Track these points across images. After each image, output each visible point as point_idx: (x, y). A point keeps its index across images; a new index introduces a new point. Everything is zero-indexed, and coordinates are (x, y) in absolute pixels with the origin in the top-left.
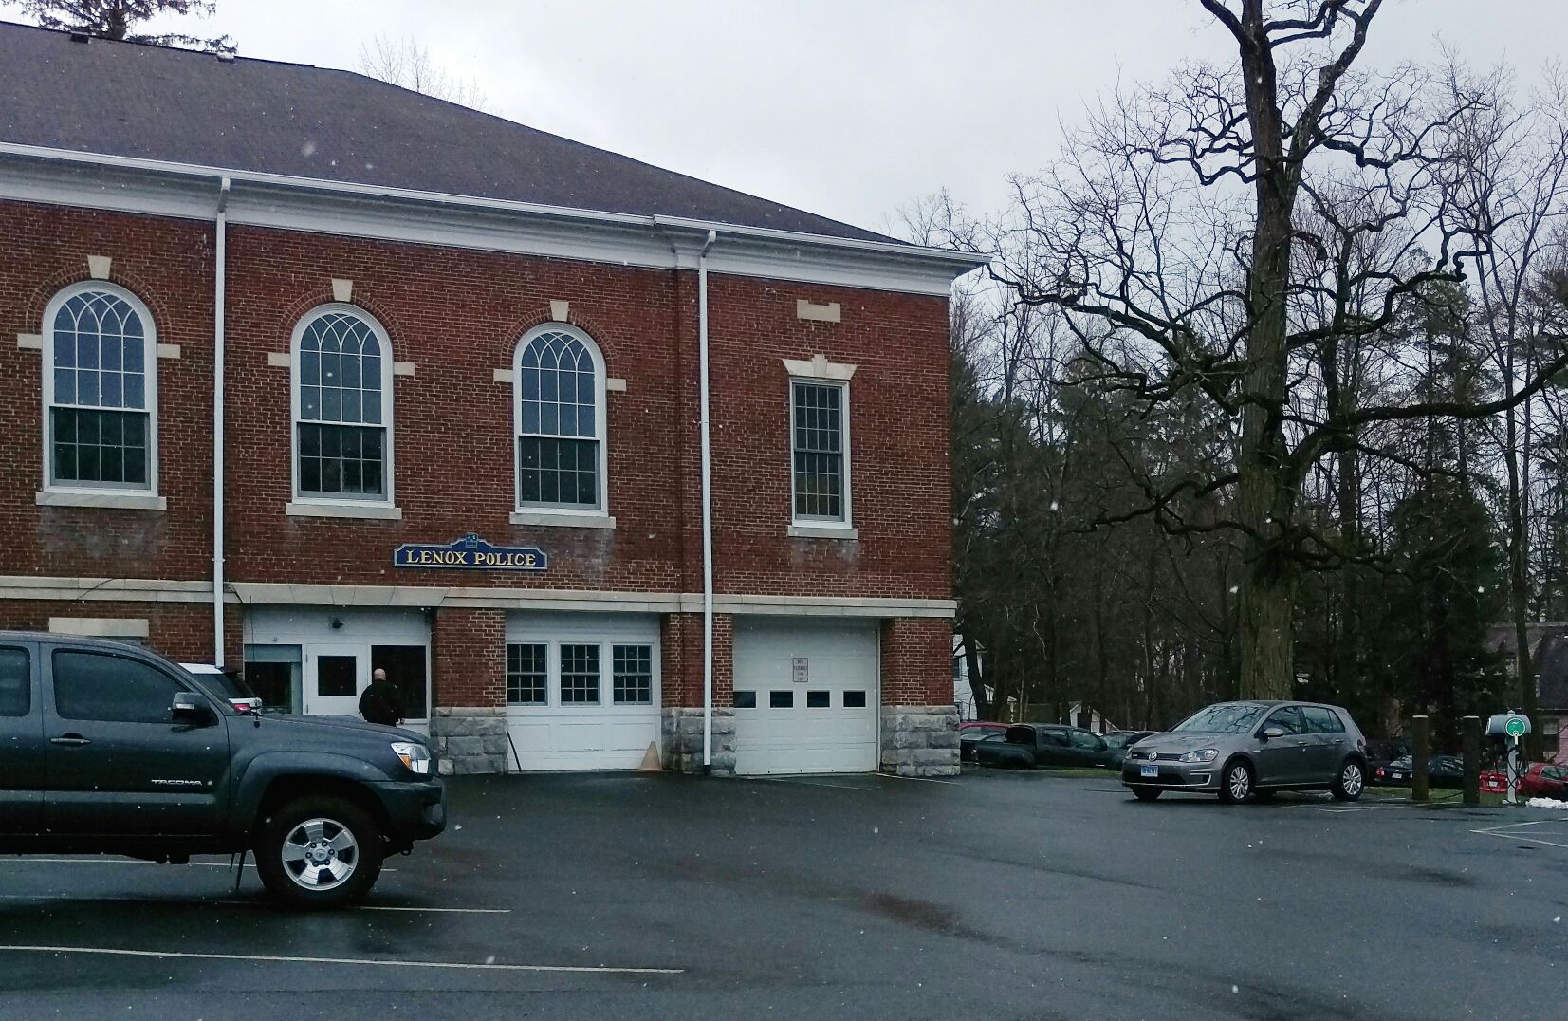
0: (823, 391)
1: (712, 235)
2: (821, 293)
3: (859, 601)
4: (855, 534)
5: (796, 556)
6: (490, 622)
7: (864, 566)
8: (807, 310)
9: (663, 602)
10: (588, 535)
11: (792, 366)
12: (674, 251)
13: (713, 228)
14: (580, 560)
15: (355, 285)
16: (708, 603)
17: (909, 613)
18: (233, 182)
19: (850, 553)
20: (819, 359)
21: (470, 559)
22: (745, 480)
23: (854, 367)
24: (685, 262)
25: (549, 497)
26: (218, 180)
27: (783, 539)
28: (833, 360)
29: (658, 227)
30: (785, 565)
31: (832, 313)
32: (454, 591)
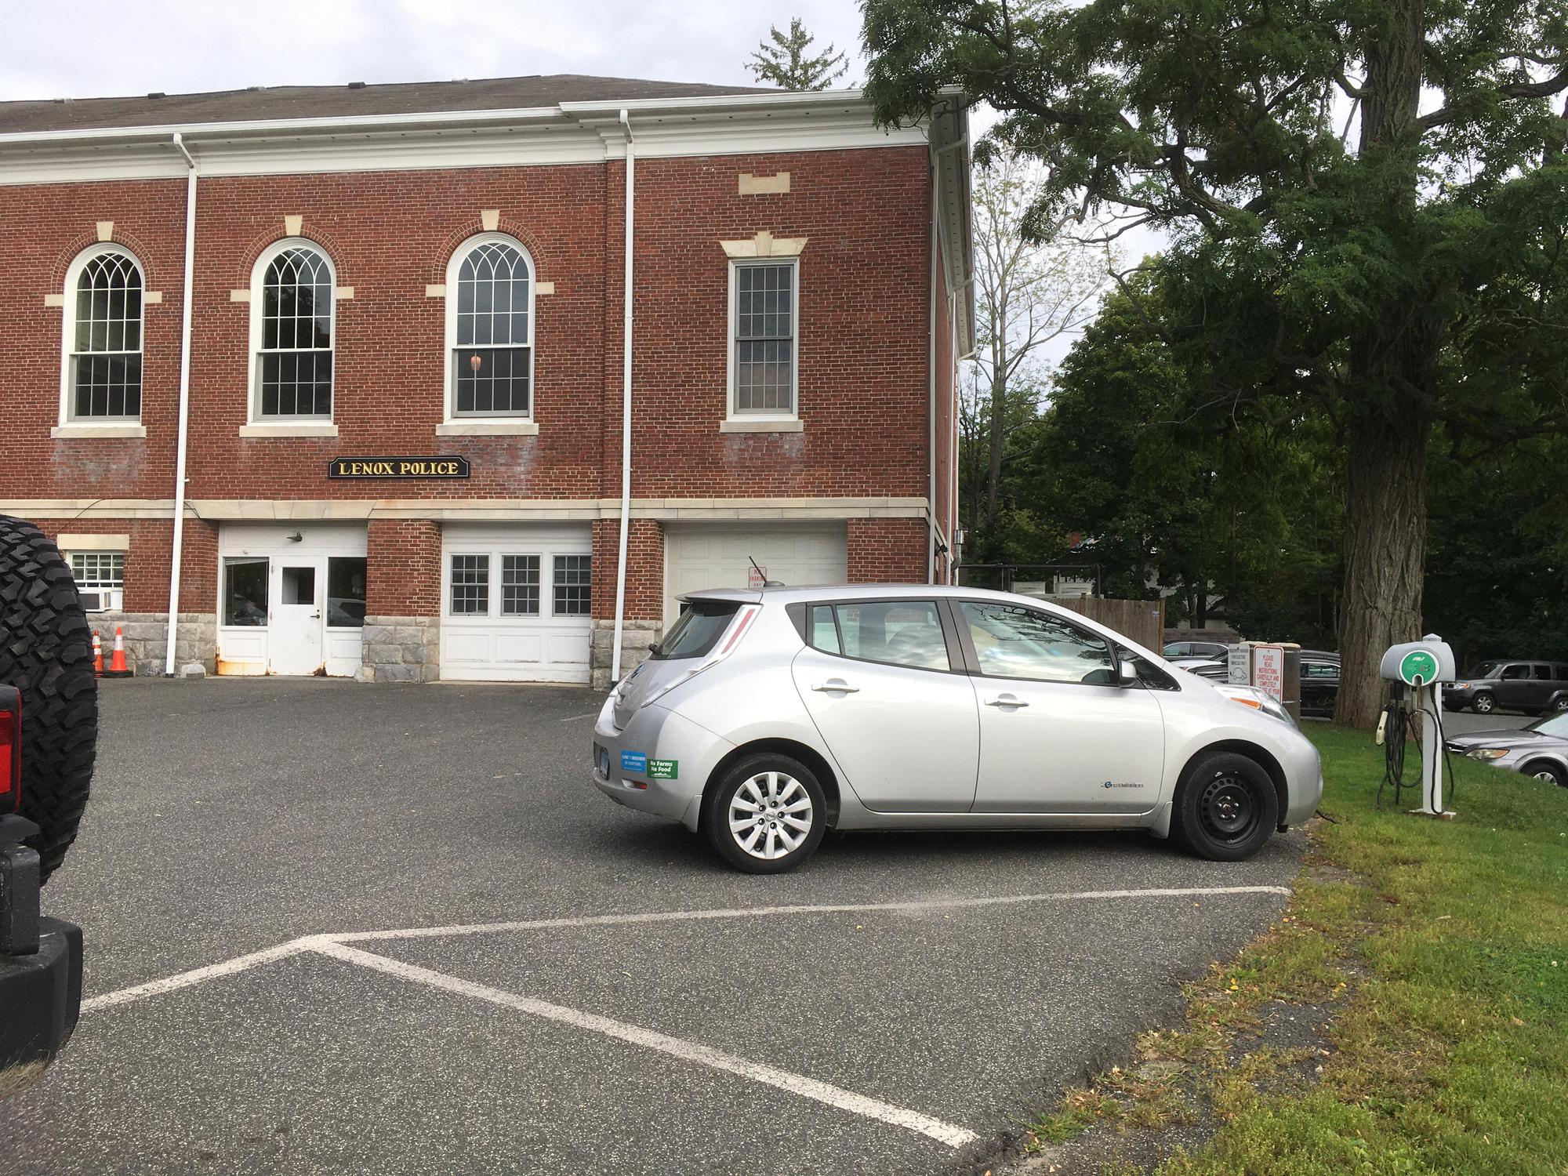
0: (771, 270)
1: (624, 114)
2: (765, 164)
3: (801, 502)
4: (800, 426)
5: (730, 454)
6: (416, 533)
7: (811, 461)
8: (750, 185)
9: (582, 508)
10: (510, 444)
11: (731, 247)
12: (603, 141)
13: (624, 107)
14: (503, 469)
15: (306, 219)
16: (624, 508)
17: (865, 514)
18: (185, 137)
19: (793, 449)
20: (764, 236)
22: (673, 376)
23: (804, 241)
24: (614, 153)
25: (484, 407)
26: (170, 137)
27: (717, 437)
28: (777, 235)
30: (717, 465)
31: (780, 184)
32: (380, 503)
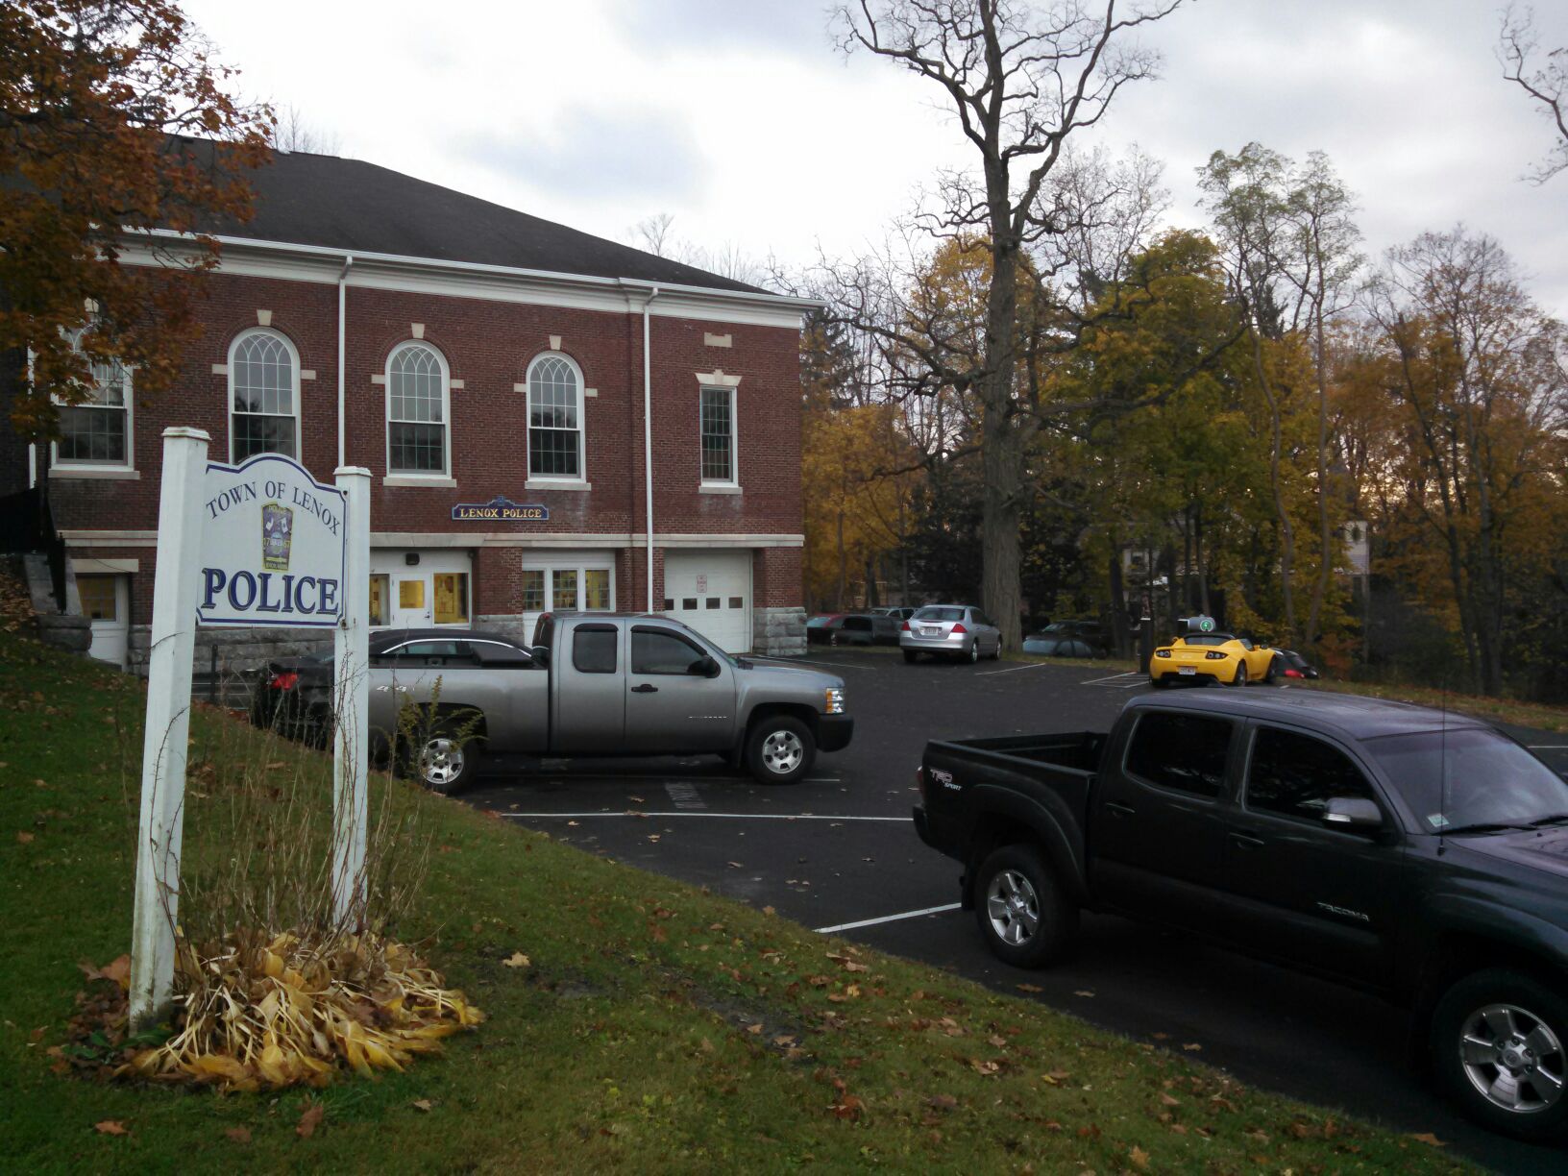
0: (719, 394)
1: (656, 291)
2: (719, 328)
3: (743, 537)
4: (740, 491)
5: (705, 506)
6: (513, 556)
7: (747, 512)
8: (711, 340)
9: (619, 540)
10: (573, 495)
11: (702, 378)
12: (627, 300)
13: (656, 286)
14: (569, 513)
15: (427, 327)
16: (650, 540)
17: (774, 544)
18: (354, 259)
19: (737, 504)
20: (718, 372)
21: (500, 513)
22: (672, 456)
23: (739, 378)
24: (635, 308)
25: (548, 470)
26: (345, 258)
27: (696, 496)
28: (726, 373)
29: (621, 286)
30: (697, 514)
31: (725, 341)
32: (490, 535)
